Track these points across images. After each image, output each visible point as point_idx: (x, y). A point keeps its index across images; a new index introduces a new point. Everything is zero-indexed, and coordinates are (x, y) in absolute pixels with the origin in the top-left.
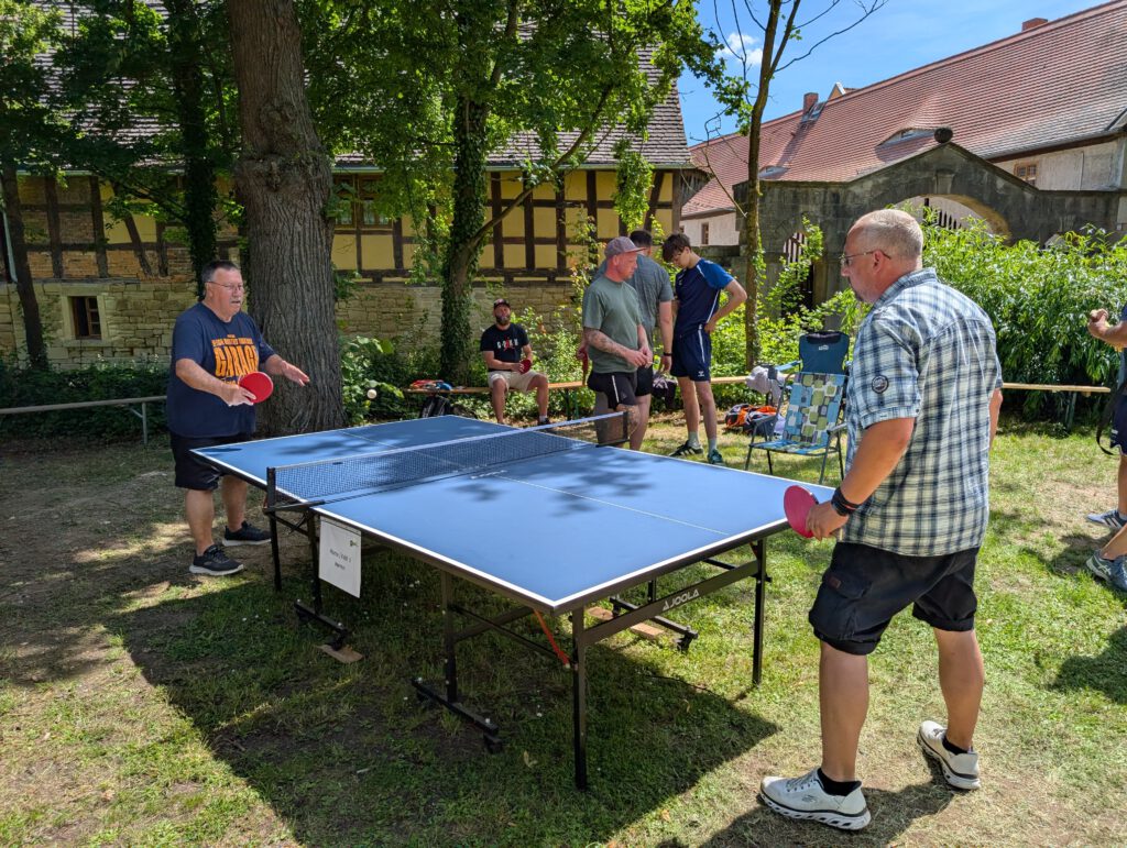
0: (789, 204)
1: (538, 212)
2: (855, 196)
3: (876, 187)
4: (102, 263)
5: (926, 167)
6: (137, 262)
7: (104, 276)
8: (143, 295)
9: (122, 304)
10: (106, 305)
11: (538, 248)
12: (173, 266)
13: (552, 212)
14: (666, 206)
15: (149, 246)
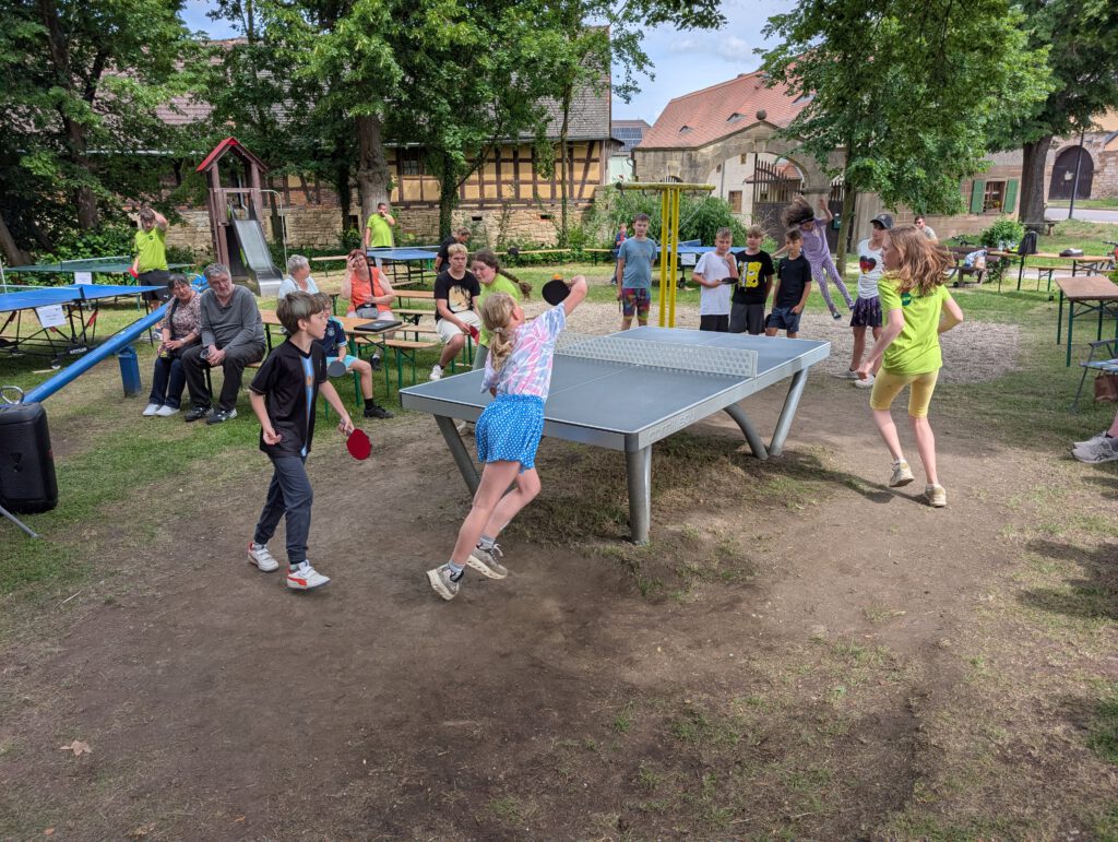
0: (660, 161)
1: (521, 164)
2: (702, 155)
3: (716, 149)
4: (287, 198)
5: (749, 136)
6: (304, 199)
7: (288, 204)
8: (307, 215)
9: (297, 221)
10: (289, 221)
11: (521, 186)
12: (323, 198)
13: (529, 165)
14: (596, 160)
15: (310, 188)
